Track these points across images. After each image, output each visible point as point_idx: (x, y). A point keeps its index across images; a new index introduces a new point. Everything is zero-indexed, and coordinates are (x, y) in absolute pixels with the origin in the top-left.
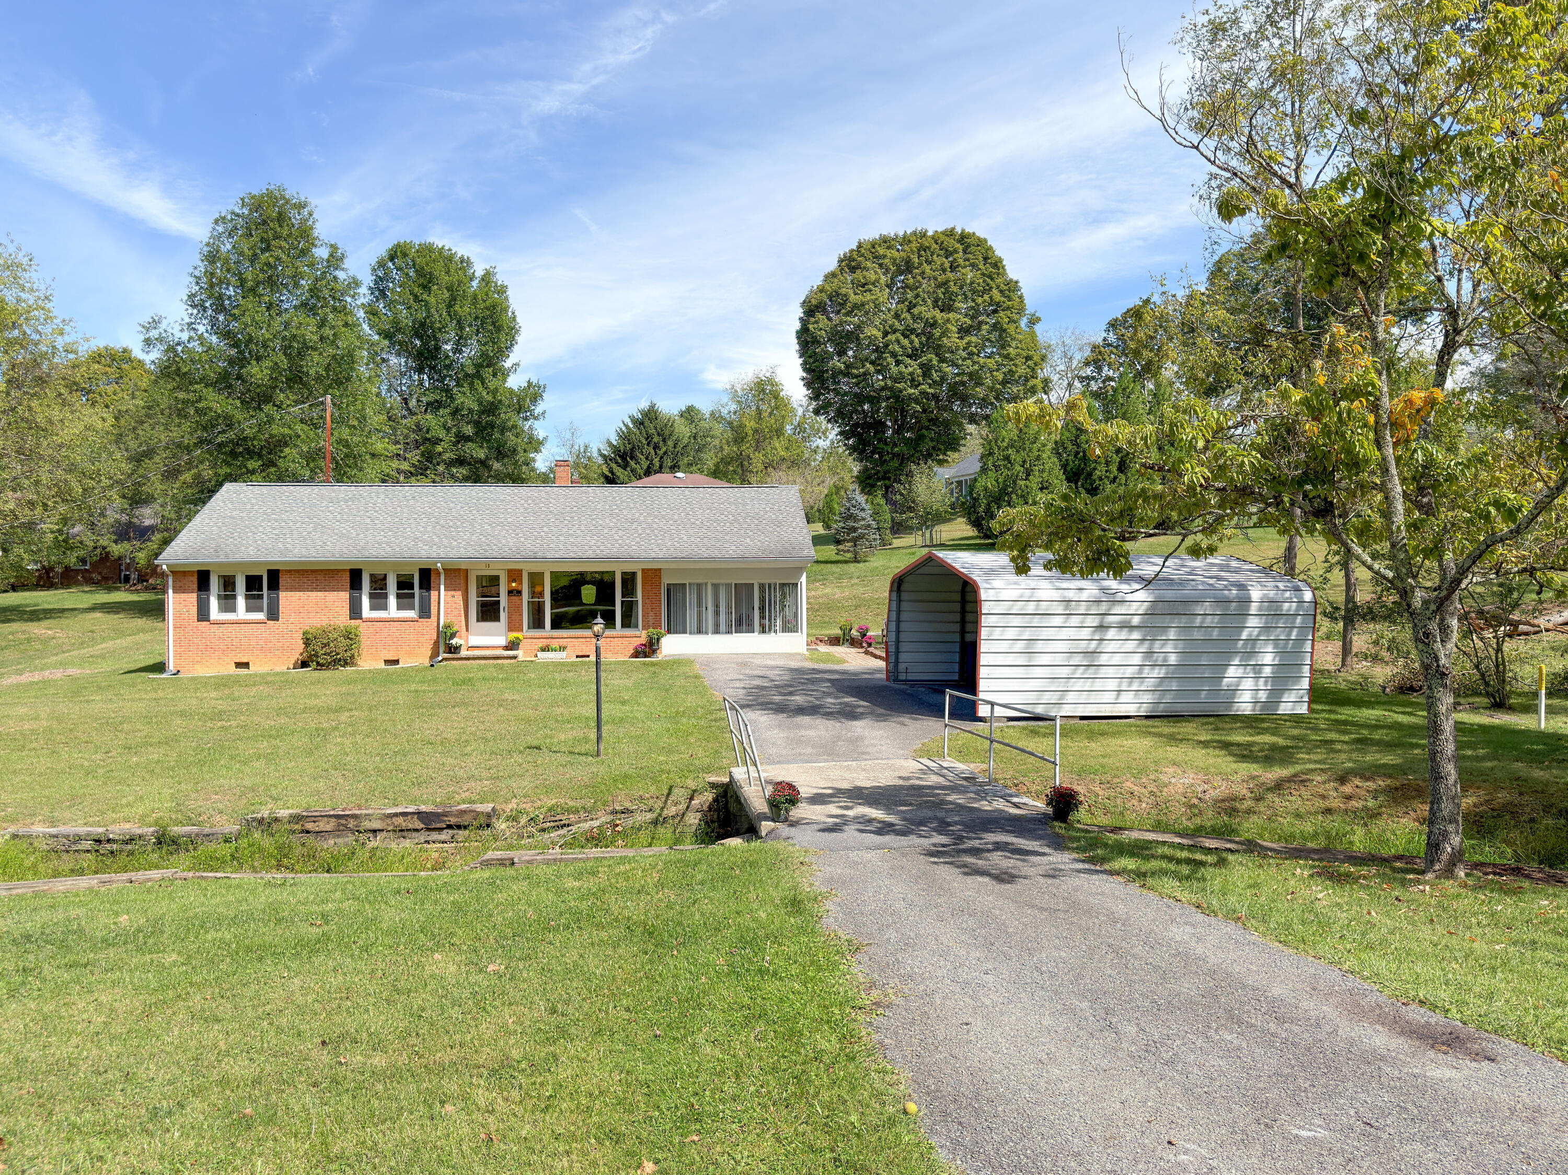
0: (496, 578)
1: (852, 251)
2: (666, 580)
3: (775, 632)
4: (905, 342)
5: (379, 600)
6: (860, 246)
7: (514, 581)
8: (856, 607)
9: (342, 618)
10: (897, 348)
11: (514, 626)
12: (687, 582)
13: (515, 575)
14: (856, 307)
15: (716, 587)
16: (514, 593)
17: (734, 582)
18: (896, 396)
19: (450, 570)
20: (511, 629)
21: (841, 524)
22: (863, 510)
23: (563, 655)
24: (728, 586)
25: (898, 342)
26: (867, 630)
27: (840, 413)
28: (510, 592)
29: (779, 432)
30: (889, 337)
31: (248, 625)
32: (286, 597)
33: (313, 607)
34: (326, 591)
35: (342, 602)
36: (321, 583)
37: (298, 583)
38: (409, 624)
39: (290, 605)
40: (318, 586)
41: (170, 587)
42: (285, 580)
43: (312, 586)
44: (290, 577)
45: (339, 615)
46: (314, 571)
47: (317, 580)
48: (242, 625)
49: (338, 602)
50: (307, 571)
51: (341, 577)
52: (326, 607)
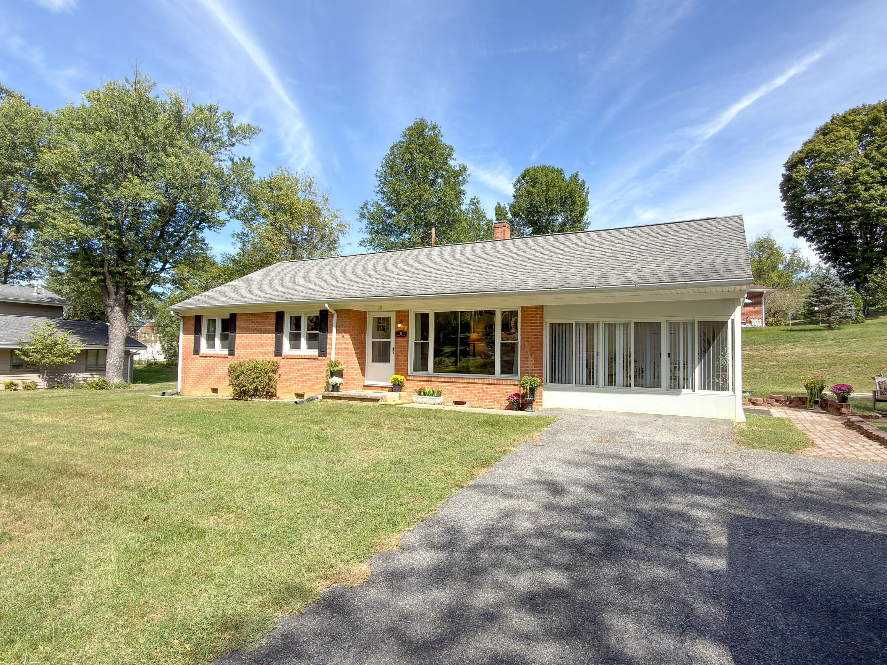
0: (388, 319)
1: (827, 124)
2: (549, 319)
3: (693, 388)
4: (876, 173)
5: (295, 338)
6: (833, 119)
7: (401, 322)
8: (830, 365)
9: (270, 356)
10: (867, 178)
11: (400, 369)
12: (573, 321)
13: (402, 316)
14: (829, 154)
15: (611, 327)
16: (402, 334)
17: (633, 321)
18: (867, 214)
19: (342, 311)
20: (397, 372)
21: (816, 299)
22: (837, 286)
23: (438, 400)
24: (626, 325)
25: (868, 173)
26: (849, 389)
27: (817, 233)
28: (397, 333)
29: (774, 268)
30: (860, 171)
31: (218, 358)
32: (239, 336)
33: (253, 345)
34: (262, 331)
35: (271, 340)
36: (259, 324)
37: (246, 325)
38: (311, 362)
39: (241, 343)
40: (257, 327)
41: (181, 329)
42: (239, 322)
43: (254, 327)
44: (242, 320)
45: (268, 352)
46: (256, 314)
47: (257, 322)
48: (215, 358)
49: (268, 340)
50: (251, 314)
51: (271, 319)
52: (261, 345)
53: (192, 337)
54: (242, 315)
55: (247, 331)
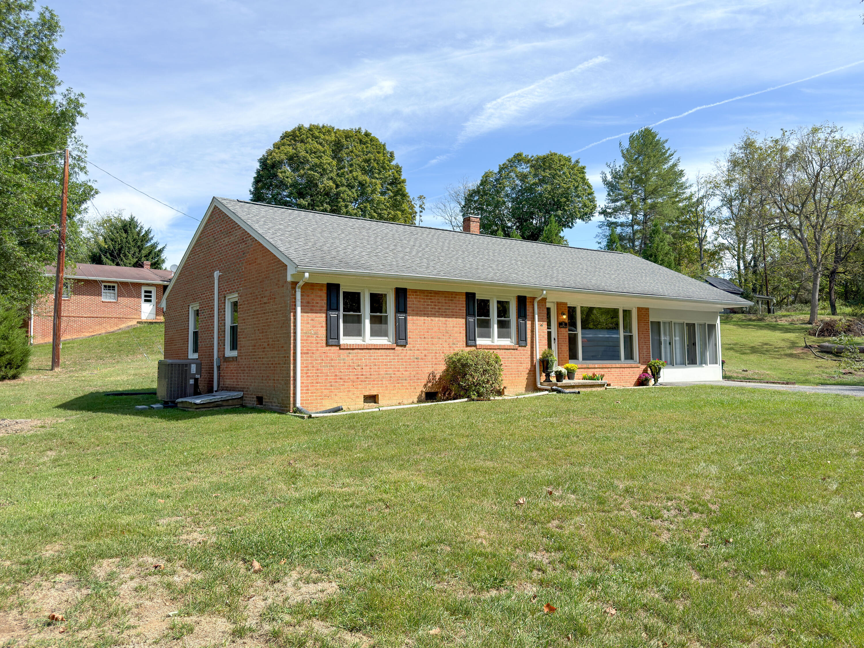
2: (651, 318)
7: (563, 314)
9: (460, 347)
11: (564, 358)
13: (564, 308)
16: (564, 325)
17: (685, 322)
20: (561, 359)
28: (560, 324)
31: (377, 351)
32: (413, 320)
33: (436, 332)
34: (446, 315)
35: (460, 327)
36: (443, 306)
37: (423, 305)
38: (511, 353)
39: (416, 329)
40: (439, 309)
41: (298, 303)
42: (411, 301)
43: (435, 308)
44: (416, 298)
45: (458, 341)
46: (437, 293)
47: (439, 303)
48: (371, 351)
49: (456, 327)
50: (430, 292)
51: (459, 301)
52: (447, 332)
53: (321, 318)
54: (415, 291)
55: (425, 314)
